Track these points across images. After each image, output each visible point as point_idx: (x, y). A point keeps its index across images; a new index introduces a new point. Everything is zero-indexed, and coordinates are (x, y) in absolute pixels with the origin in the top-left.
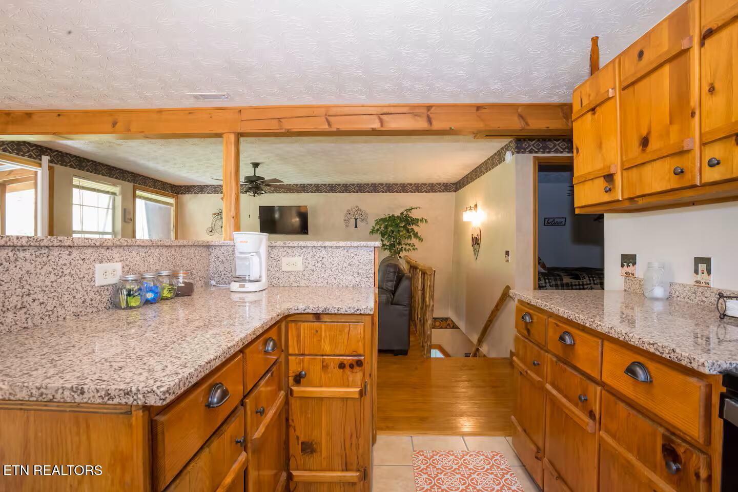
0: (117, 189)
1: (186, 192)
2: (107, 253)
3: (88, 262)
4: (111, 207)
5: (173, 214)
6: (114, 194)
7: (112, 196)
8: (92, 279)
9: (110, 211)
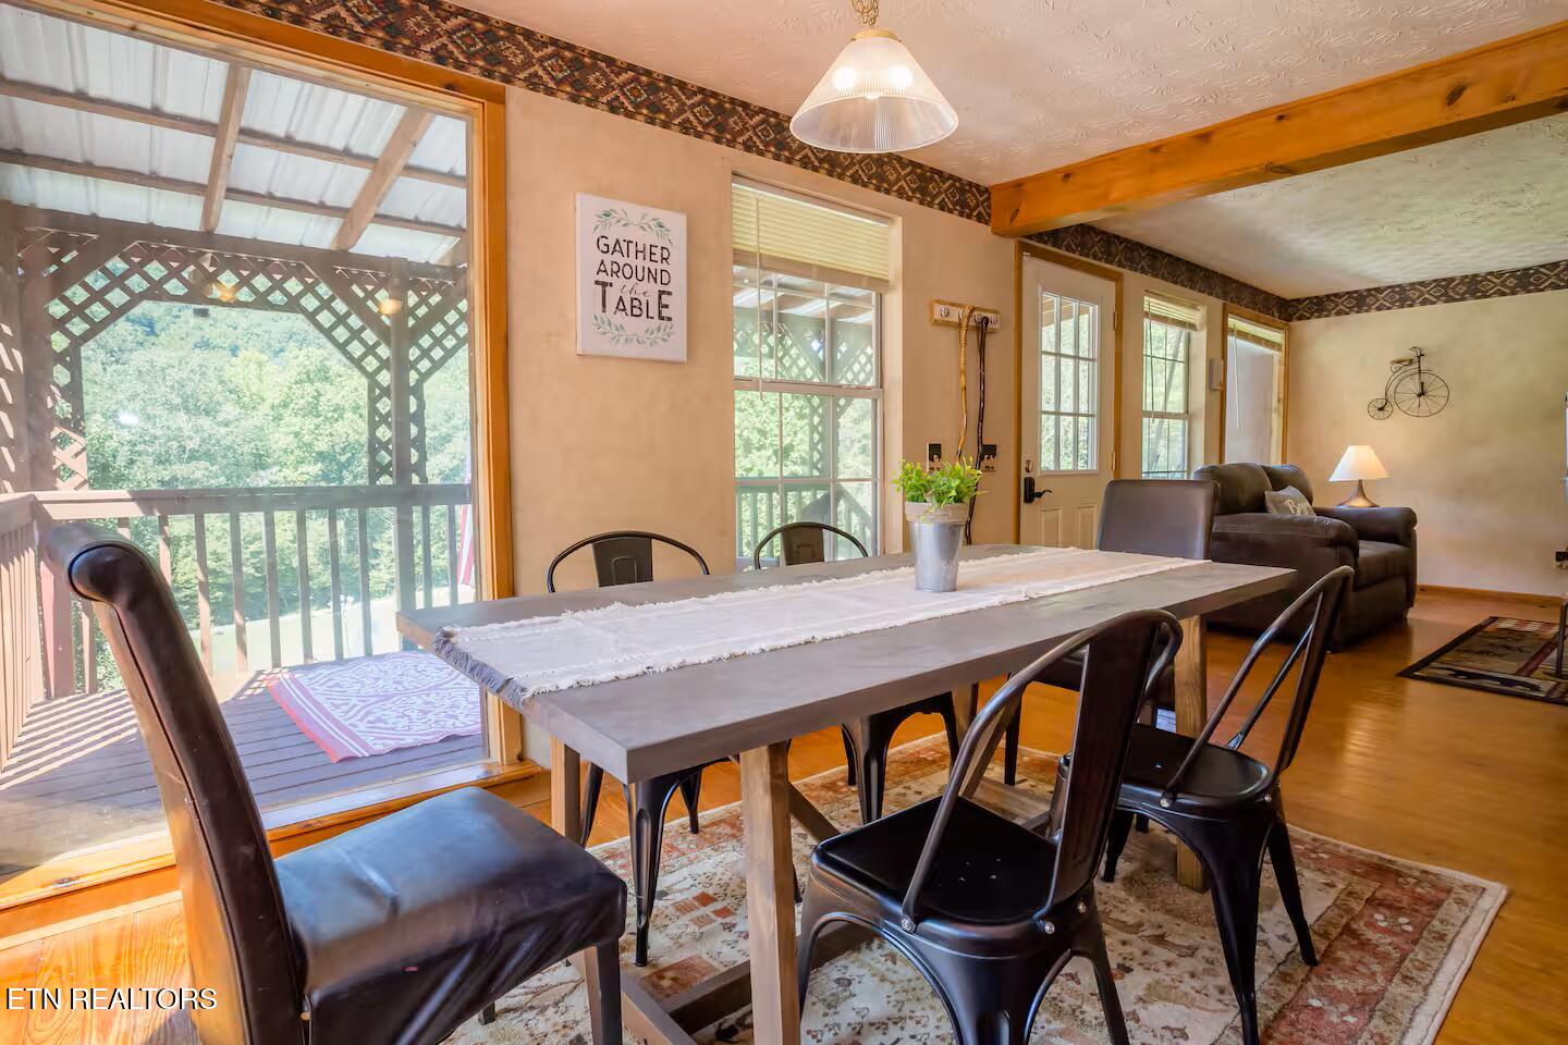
0: (1196, 316)
1: (1312, 314)
4: (1181, 357)
5: (1278, 369)
6: (1192, 326)
7: (1185, 332)
9: (1180, 369)
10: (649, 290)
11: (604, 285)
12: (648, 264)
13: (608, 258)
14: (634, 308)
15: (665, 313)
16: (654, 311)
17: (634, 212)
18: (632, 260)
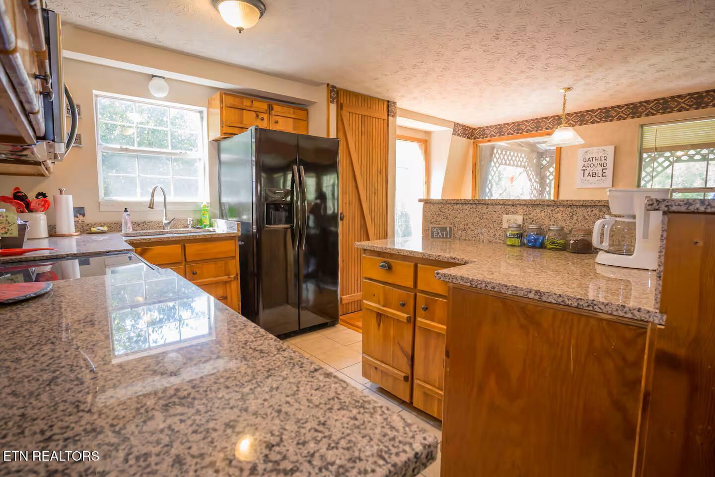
2: (512, 209)
3: (498, 213)
8: (501, 223)
10: (600, 169)
11: (584, 170)
12: (599, 162)
13: (586, 164)
14: (594, 175)
15: (604, 175)
16: (600, 174)
17: (595, 149)
18: (594, 162)
